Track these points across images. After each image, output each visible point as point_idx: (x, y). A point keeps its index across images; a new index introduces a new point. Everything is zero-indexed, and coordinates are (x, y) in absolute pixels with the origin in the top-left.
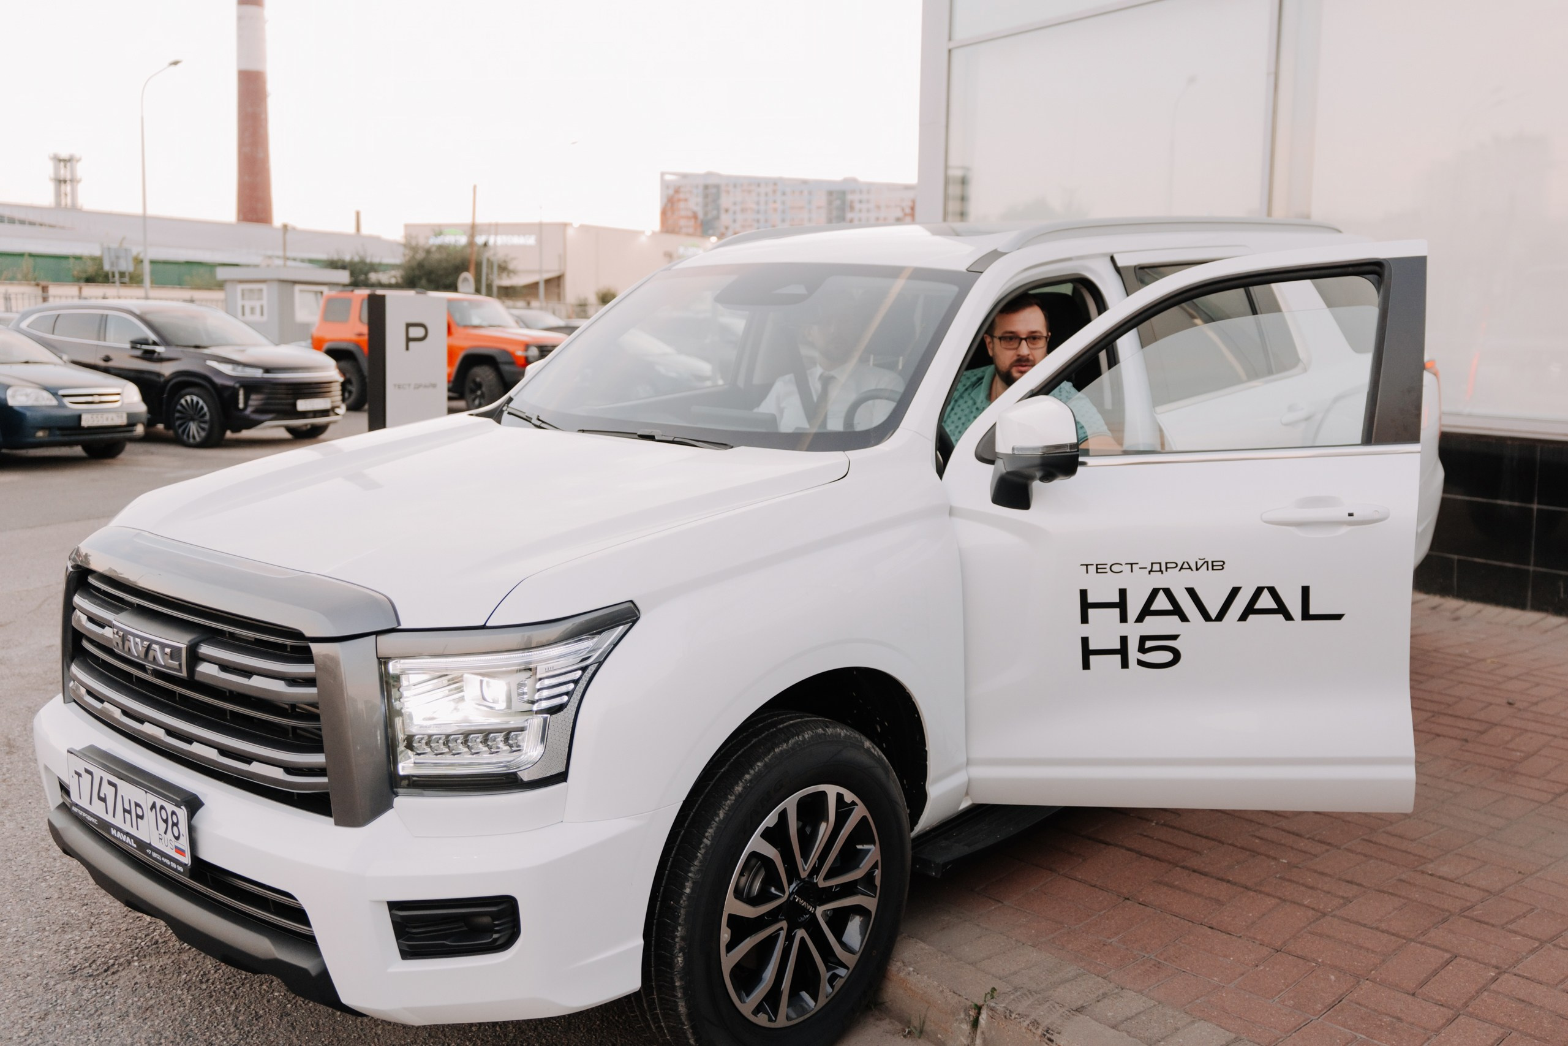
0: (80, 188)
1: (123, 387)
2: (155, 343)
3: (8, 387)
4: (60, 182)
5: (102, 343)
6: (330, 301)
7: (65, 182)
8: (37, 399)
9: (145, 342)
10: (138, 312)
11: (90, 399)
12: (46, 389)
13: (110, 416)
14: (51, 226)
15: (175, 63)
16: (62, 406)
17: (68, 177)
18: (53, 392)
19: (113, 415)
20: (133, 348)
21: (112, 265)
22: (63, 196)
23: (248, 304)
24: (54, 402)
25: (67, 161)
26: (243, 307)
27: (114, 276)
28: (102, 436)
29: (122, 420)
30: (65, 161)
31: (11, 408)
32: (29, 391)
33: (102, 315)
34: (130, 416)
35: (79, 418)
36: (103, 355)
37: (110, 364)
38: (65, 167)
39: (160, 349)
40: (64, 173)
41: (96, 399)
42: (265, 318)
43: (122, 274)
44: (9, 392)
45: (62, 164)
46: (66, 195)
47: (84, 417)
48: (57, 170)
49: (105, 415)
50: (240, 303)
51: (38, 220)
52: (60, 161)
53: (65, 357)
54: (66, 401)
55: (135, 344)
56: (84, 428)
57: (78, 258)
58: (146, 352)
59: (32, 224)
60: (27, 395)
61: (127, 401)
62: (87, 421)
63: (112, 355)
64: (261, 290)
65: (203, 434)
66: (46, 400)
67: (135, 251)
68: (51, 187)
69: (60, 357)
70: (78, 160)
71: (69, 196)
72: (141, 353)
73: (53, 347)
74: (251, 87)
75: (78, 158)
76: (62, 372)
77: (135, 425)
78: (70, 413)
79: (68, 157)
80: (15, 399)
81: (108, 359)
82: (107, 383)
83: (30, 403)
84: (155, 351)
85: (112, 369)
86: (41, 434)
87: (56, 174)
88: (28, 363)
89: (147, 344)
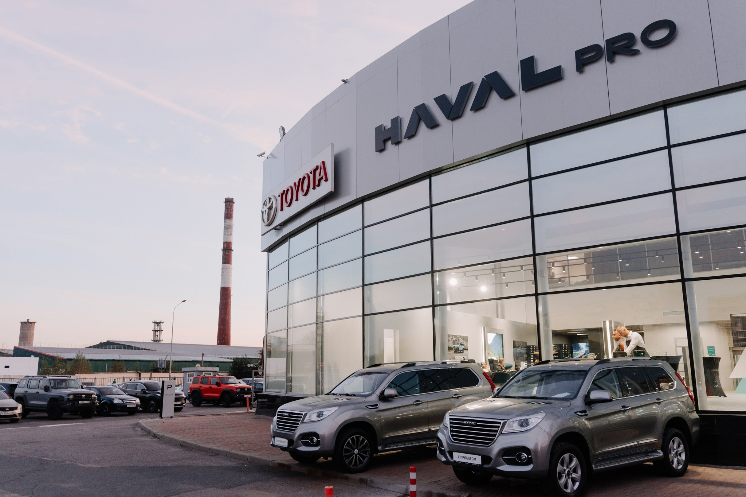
0: (162, 333)
1: (137, 399)
2: (146, 390)
3: (114, 399)
4: (156, 331)
5: (135, 390)
7: (157, 331)
9: (144, 389)
10: (144, 383)
12: (121, 399)
13: (133, 405)
14: (148, 350)
15: (184, 301)
16: (123, 403)
17: (159, 329)
18: (122, 400)
20: (141, 391)
21: (160, 366)
22: (156, 336)
23: (190, 378)
24: (122, 402)
25: (158, 323)
26: (188, 379)
27: (160, 369)
28: (131, 409)
29: (134, 406)
31: (114, 403)
32: (118, 400)
33: (137, 384)
34: (136, 405)
40: (157, 328)
41: (131, 401)
43: (163, 369)
44: (114, 400)
45: (157, 325)
47: (128, 405)
50: (187, 378)
51: (144, 347)
52: (156, 323)
53: (127, 393)
54: (125, 402)
55: (142, 390)
59: (142, 349)
60: (117, 401)
61: (137, 402)
62: (128, 406)
64: (193, 374)
65: (153, 410)
66: (121, 402)
68: (152, 333)
69: (126, 394)
70: (163, 323)
71: (158, 336)
72: (143, 392)
73: (125, 391)
74: (225, 293)
75: (163, 322)
76: (125, 396)
77: (138, 407)
78: (125, 404)
79: (159, 322)
80: (115, 401)
81: (136, 394)
82: (134, 399)
83: (118, 402)
84: (146, 392)
85: (135, 396)
86: (119, 409)
87: (154, 328)
88: (119, 394)
89: (144, 390)
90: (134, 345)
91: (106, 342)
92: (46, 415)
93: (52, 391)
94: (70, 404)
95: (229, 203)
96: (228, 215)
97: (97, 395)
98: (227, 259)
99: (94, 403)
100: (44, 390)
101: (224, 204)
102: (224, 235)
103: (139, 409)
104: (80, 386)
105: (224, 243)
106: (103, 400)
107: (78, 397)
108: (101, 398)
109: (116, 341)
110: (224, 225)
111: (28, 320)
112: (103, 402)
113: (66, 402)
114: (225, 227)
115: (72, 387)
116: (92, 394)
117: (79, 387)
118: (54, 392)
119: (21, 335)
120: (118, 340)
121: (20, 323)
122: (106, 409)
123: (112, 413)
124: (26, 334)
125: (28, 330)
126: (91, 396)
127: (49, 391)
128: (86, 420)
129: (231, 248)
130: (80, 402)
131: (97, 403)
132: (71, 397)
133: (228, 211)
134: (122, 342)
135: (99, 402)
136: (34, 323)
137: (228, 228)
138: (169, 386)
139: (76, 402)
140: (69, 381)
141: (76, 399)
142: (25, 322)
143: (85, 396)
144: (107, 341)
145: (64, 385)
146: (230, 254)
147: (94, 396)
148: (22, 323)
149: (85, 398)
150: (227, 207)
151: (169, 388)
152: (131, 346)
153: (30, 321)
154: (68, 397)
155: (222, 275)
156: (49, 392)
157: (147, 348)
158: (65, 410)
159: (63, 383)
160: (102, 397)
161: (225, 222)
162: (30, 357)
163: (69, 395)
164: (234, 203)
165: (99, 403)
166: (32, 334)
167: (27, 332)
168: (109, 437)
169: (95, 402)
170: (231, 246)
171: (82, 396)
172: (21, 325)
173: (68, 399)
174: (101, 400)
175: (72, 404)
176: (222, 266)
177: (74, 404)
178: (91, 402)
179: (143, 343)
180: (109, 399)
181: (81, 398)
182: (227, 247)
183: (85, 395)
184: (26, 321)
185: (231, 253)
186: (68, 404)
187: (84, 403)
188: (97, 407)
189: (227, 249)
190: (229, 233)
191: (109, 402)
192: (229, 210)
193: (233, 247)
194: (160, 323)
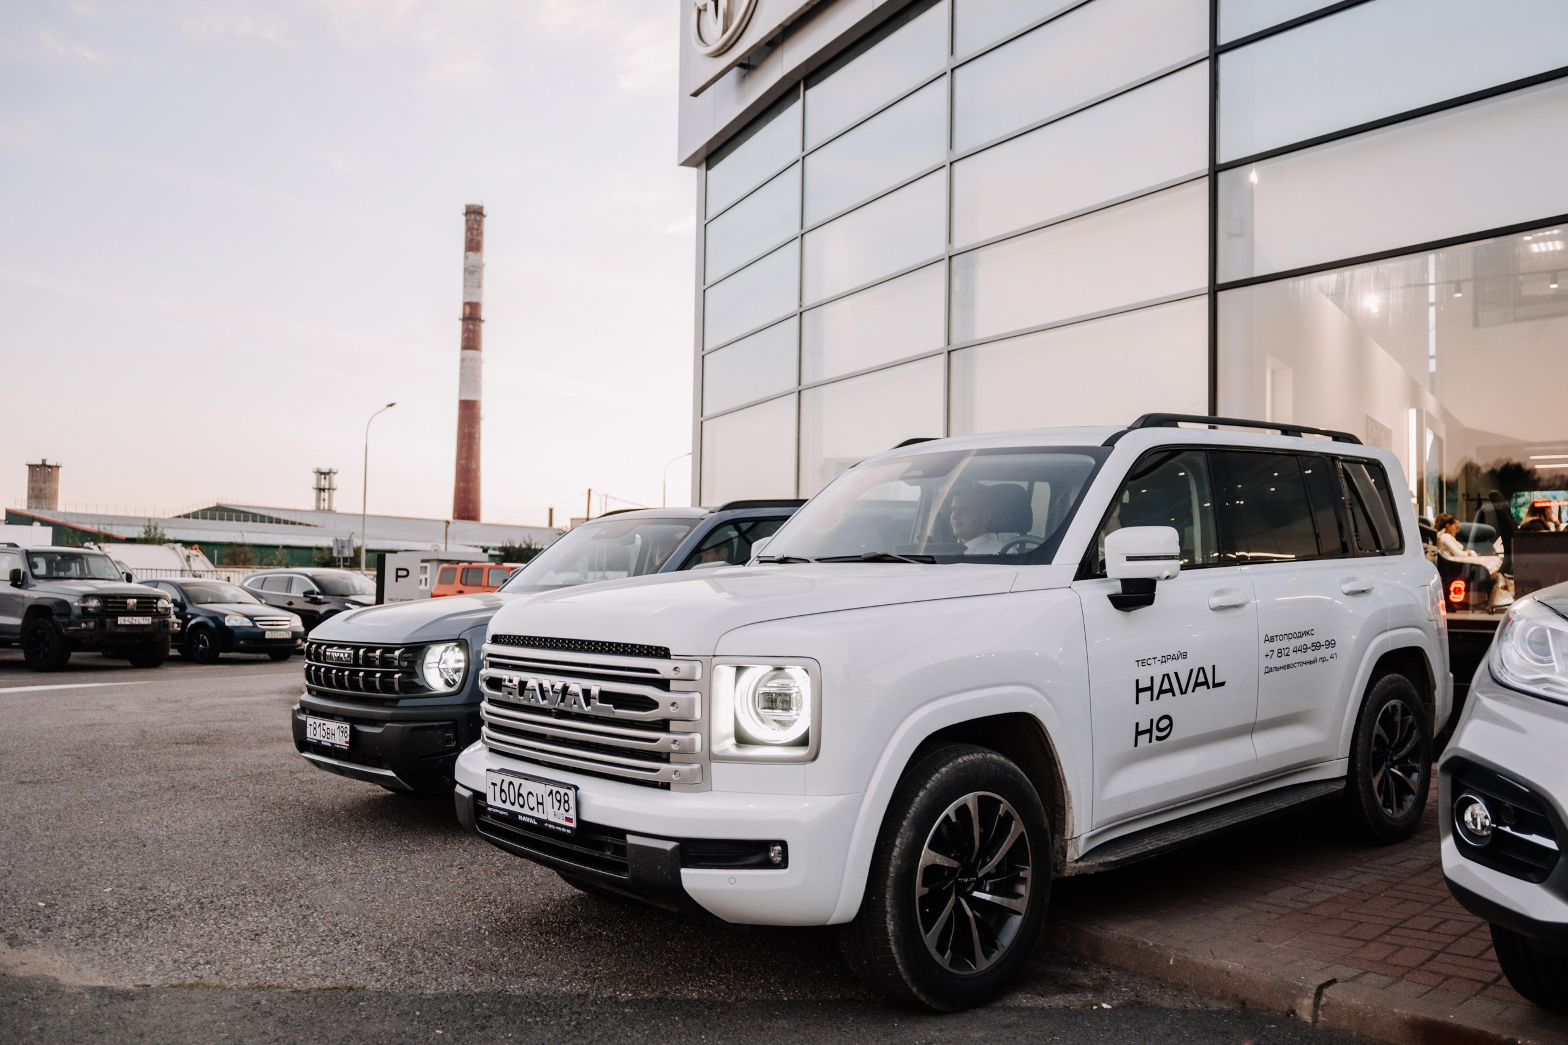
0: (335, 494)
1: (292, 617)
2: (318, 594)
3: (226, 615)
4: (321, 490)
5: (288, 594)
6: (444, 570)
7: (324, 490)
8: (242, 622)
9: (312, 592)
10: (310, 575)
11: (274, 623)
12: (246, 616)
13: (282, 633)
14: (307, 525)
15: (391, 405)
16: (255, 626)
17: (327, 487)
18: (250, 618)
19: (284, 633)
20: (305, 596)
21: (339, 552)
22: (322, 501)
24: (251, 624)
27: (339, 561)
28: (276, 645)
29: (288, 636)
30: (324, 474)
31: (227, 627)
32: (237, 618)
33: (291, 577)
34: (294, 633)
35: (264, 633)
36: (288, 601)
37: (292, 606)
38: (325, 478)
39: (320, 597)
40: (324, 483)
41: (275, 623)
42: (428, 587)
44: (226, 618)
45: (323, 476)
46: (324, 500)
47: (267, 633)
48: (319, 481)
49: (279, 633)
51: (298, 520)
52: (321, 473)
53: (263, 601)
54: (258, 624)
55: (306, 594)
56: (266, 639)
57: (319, 549)
58: (312, 598)
59: (293, 523)
60: (236, 620)
61: (293, 625)
62: (268, 635)
63: (293, 602)
64: (426, 567)
66: (247, 623)
67: (357, 542)
68: (314, 493)
69: (261, 601)
70: (335, 473)
71: (327, 501)
72: (308, 599)
73: (258, 596)
74: (469, 412)
75: (335, 471)
76: (258, 608)
77: (297, 639)
78: (259, 631)
79: (327, 471)
80: (230, 622)
81: (290, 603)
82: (286, 615)
83: (237, 624)
84: (317, 598)
85: (289, 608)
86: (242, 642)
87: (317, 484)
88: (240, 603)
89: (313, 594)
90: (275, 515)
91: (213, 508)
92: (20, 656)
93: (34, 586)
94: (91, 624)
95: (474, 214)
96: (473, 244)
97: (174, 601)
98: (471, 341)
99: (166, 625)
100: (10, 583)
101: (463, 219)
102: (465, 286)
103: (300, 645)
104: (124, 576)
105: (466, 304)
106: (194, 616)
107: (113, 604)
108: (188, 611)
109: (235, 506)
110: (465, 264)
111: (44, 461)
112: (193, 622)
113: (78, 617)
114: (466, 270)
115: (97, 577)
116: (158, 598)
117: (118, 576)
118: (42, 591)
119: (31, 492)
120: (240, 503)
121: (28, 467)
122: (204, 644)
123: (222, 655)
124: (41, 490)
125: (45, 483)
126: (156, 603)
127: (24, 586)
128: (143, 673)
129: (480, 316)
130: (121, 620)
131: (173, 623)
132: (94, 603)
133: (472, 233)
134: (248, 507)
135: (180, 621)
136: (57, 467)
137: (473, 273)
138: (401, 573)
139: (108, 620)
140: (90, 559)
141: (109, 610)
142: (37, 466)
143: (138, 602)
144: (215, 505)
145: (75, 569)
146: (477, 328)
147: (161, 604)
148: (32, 467)
149: (135, 609)
150: (470, 225)
151: (399, 579)
152: (269, 517)
153: (48, 463)
154: (82, 605)
155: (462, 374)
156: (26, 589)
157: (304, 522)
158: (78, 643)
159: (73, 565)
160: (190, 609)
161: (466, 258)
162: (31, 525)
163: (86, 597)
164: (485, 216)
165: (183, 626)
166: (53, 491)
167: (42, 485)
168: (200, 741)
169: (170, 620)
170: (480, 311)
171: (126, 603)
172: (29, 471)
173: (84, 609)
174: (189, 616)
175: (95, 624)
176: (462, 354)
177: (101, 625)
178: (156, 620)
179: (296, 511)
180: (212, 615)
181: (125, 608)
182: (471, 313)
183: (135, 601)
184: (40, 463)
185: (480, 326)
186: (83, 625)
187: (134, 622)
188: (176, 636)
189: (472, 317)
190: (474, 282)
191: (211, 624)
192: (475, 232)
193: (484, 314)
194: (328, 473)
